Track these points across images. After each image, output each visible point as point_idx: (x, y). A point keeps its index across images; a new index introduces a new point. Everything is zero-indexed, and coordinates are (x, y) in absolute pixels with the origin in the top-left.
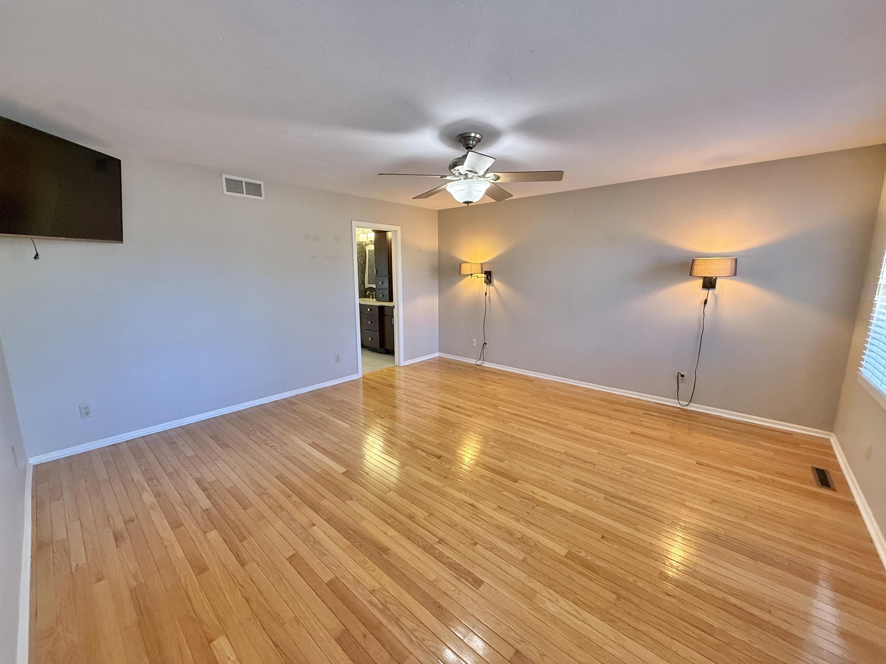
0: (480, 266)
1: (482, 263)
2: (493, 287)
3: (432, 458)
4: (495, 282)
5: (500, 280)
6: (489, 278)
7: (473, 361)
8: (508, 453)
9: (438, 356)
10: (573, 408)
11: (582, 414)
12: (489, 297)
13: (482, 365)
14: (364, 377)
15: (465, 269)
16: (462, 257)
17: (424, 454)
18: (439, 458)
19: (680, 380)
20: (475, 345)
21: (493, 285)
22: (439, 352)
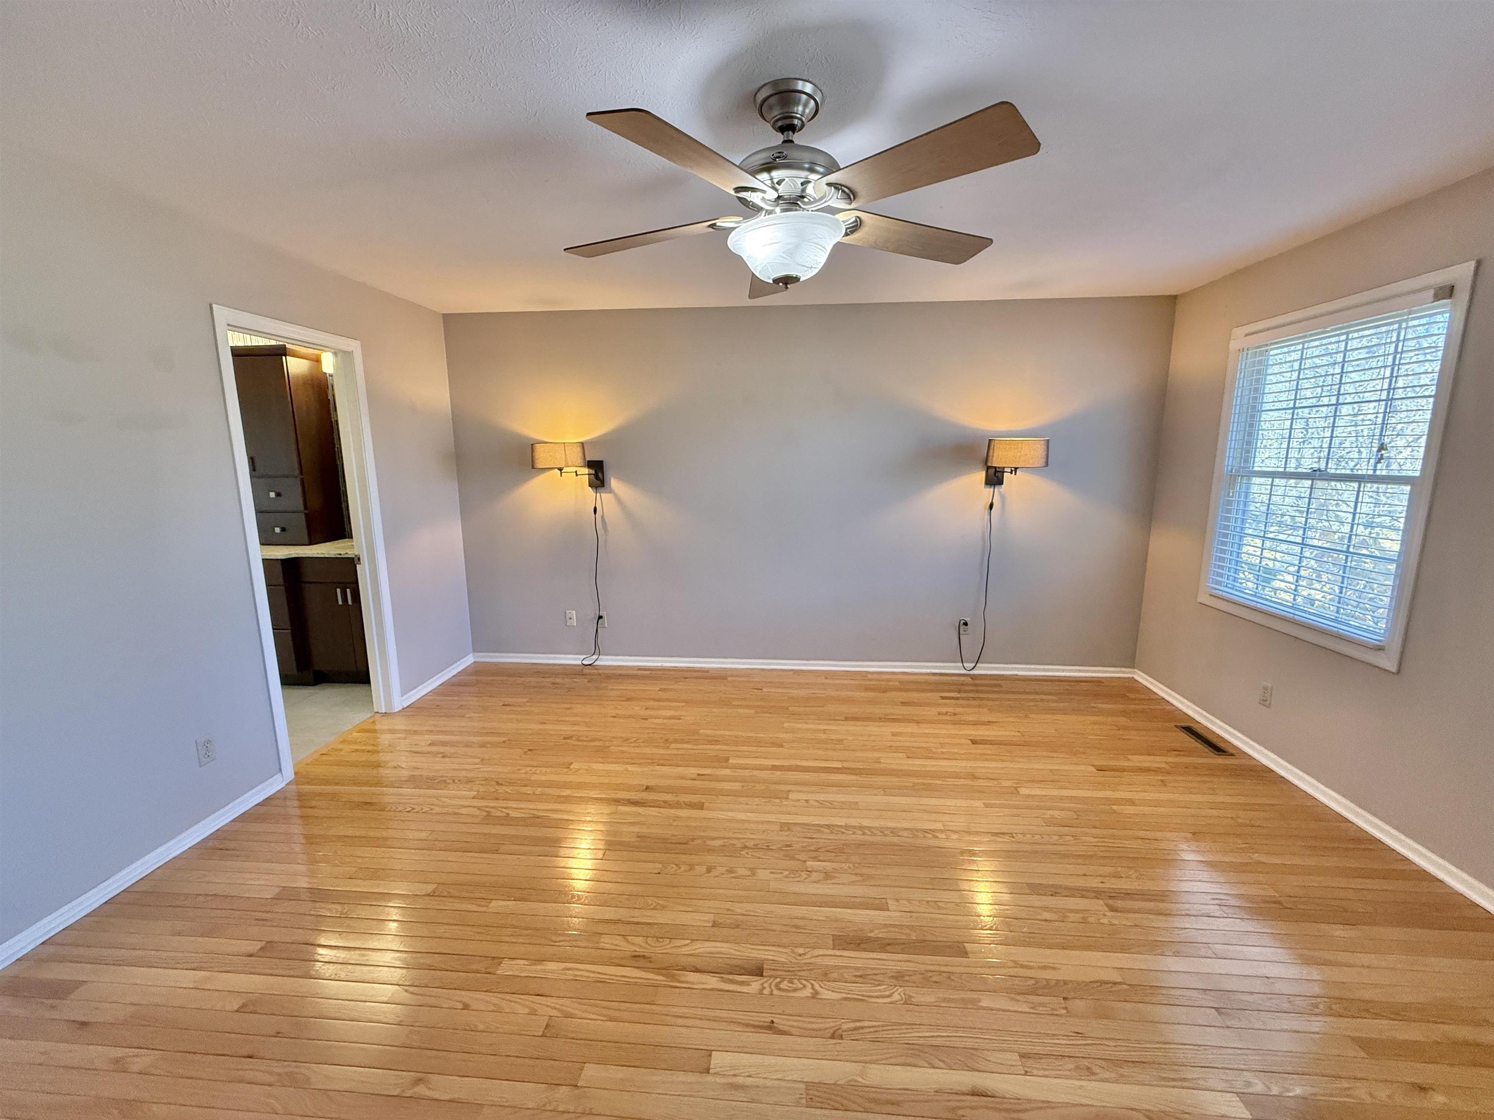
0: (579, 449)
1: (582, 443)
2: (610, 496)
3: (742, 983)
4: (614, 483)
5: (628, 479)
6: (600, 475)
7: (574, 660)
8: (871, 877)
9: (473, 661)
10: (847, 719)
11: (873, 728)
12: (603, 517)
13: (596, 663)
14: (300, 777)
15: (543, 457)
16: (530, 430)
17: (712, 981)
18: (759, 972)
19: (961, 632)
20: (575, 624)
21: (611, 491)
22: (474, 651)
